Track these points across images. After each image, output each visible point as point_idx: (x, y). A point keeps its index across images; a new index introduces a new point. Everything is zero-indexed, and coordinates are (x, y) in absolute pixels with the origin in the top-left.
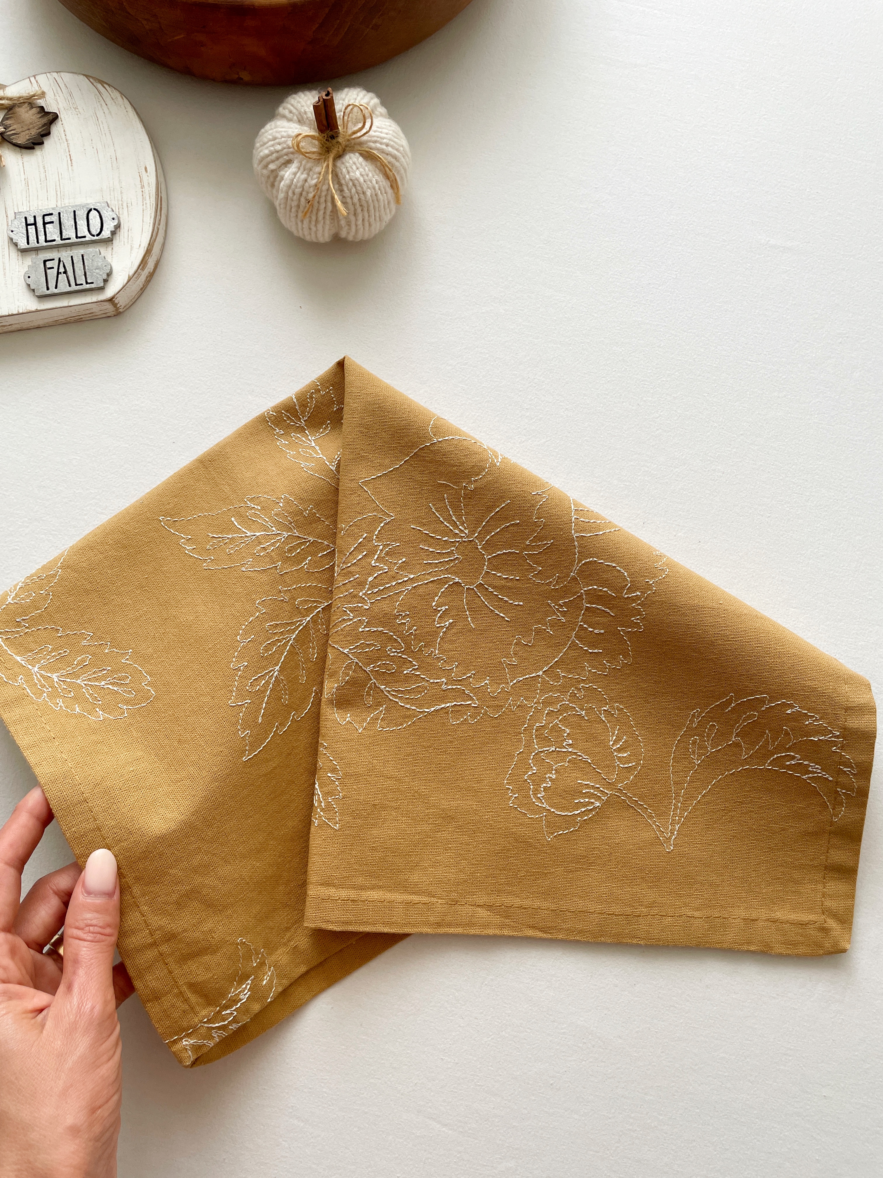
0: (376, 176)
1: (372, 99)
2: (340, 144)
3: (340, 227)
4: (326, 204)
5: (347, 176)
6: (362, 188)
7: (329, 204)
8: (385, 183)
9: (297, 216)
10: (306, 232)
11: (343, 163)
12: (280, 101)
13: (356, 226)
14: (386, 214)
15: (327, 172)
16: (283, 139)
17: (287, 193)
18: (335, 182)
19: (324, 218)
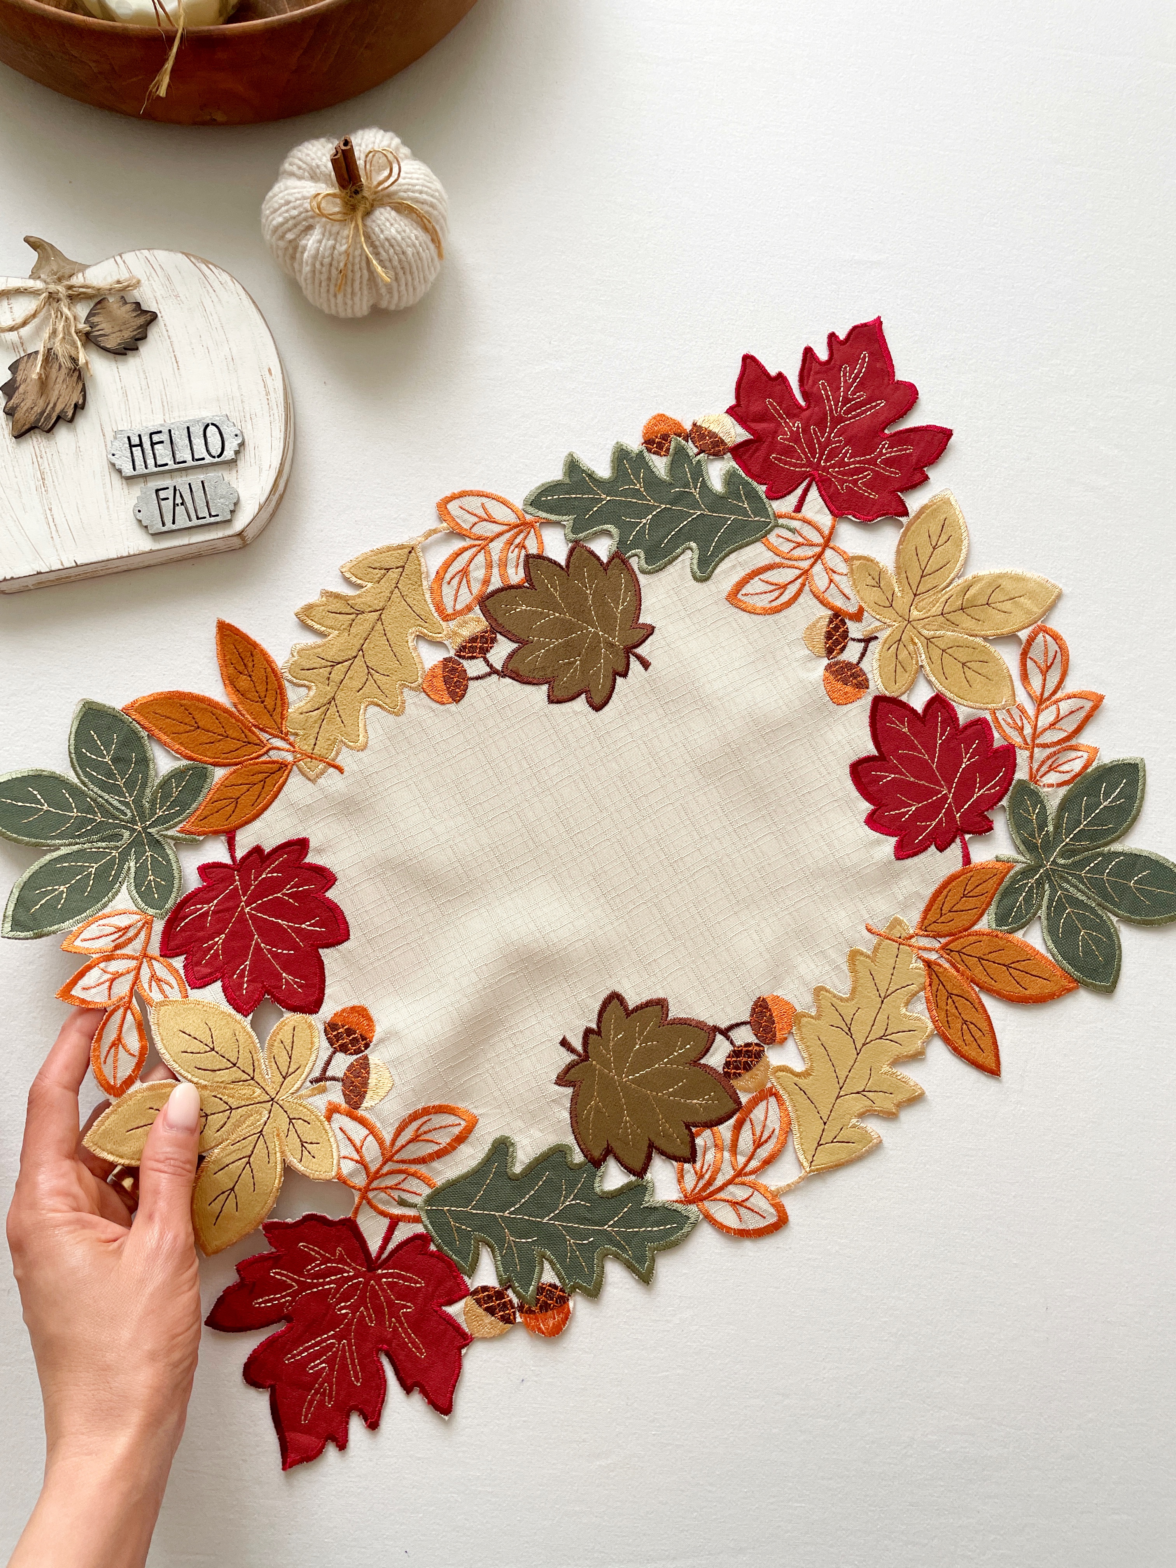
0: (414, 231)
1: (392, 138)
2: (367, 199)
3: (380, 296)
4: (361, 271)
5: (382, 236)
7: (365, 272)
8: (424, 237)
9: (328, 291)
10: (341, 309)
11: (374, 221)
13: (399, 292)
14: (430, 273)
15: (357, 233)
16: (298, 202)
17: (314, 265)
18: (369, 245)
19: (361, 288)
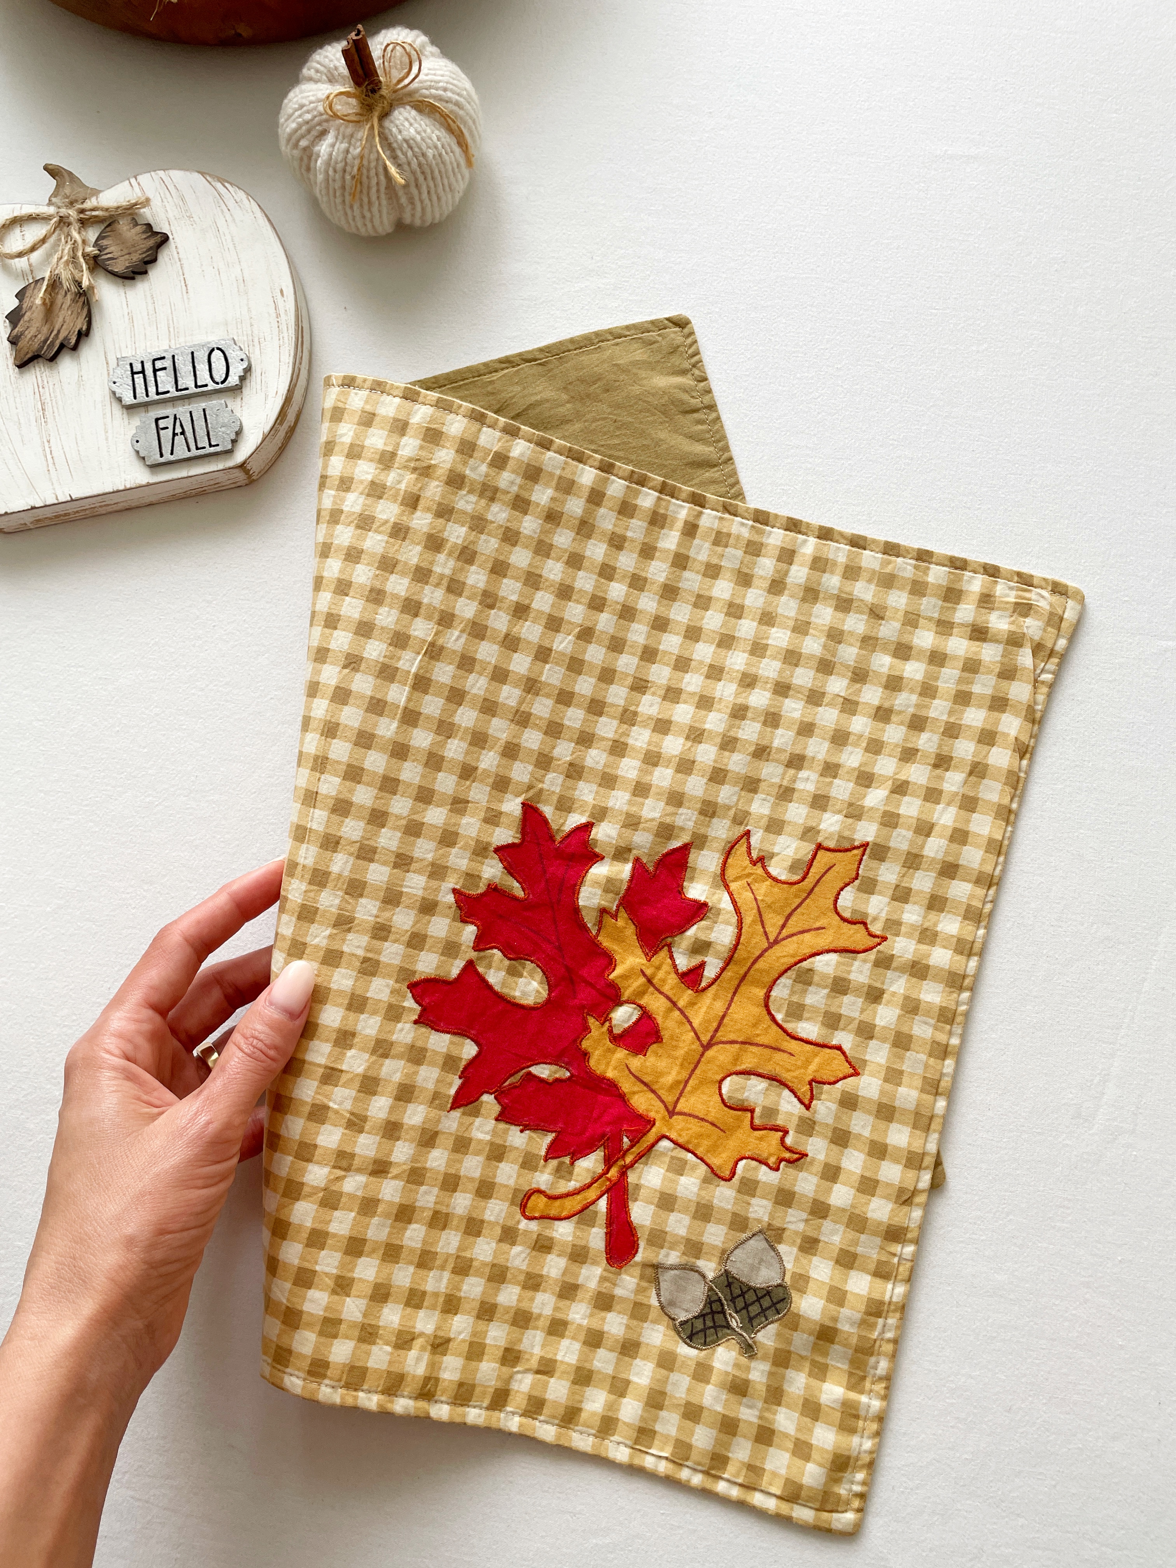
0: (437, 132)
1: (417, 36)
2: (385, 98)
3: (402, 209)
4: (378, 177)
5: (399, 137)
6: (420, 148)
7: (382, 178)
8: (448, 140)
9: (344, 201)
10: (360, 224)
11: (392, 122)
12: (304, 60)
13: (421, 202)
14: (457, 181)
15: (371, 136)
16: (311, 106)
17: (327, 172)
18: (386, 148)
19: (378, 198)
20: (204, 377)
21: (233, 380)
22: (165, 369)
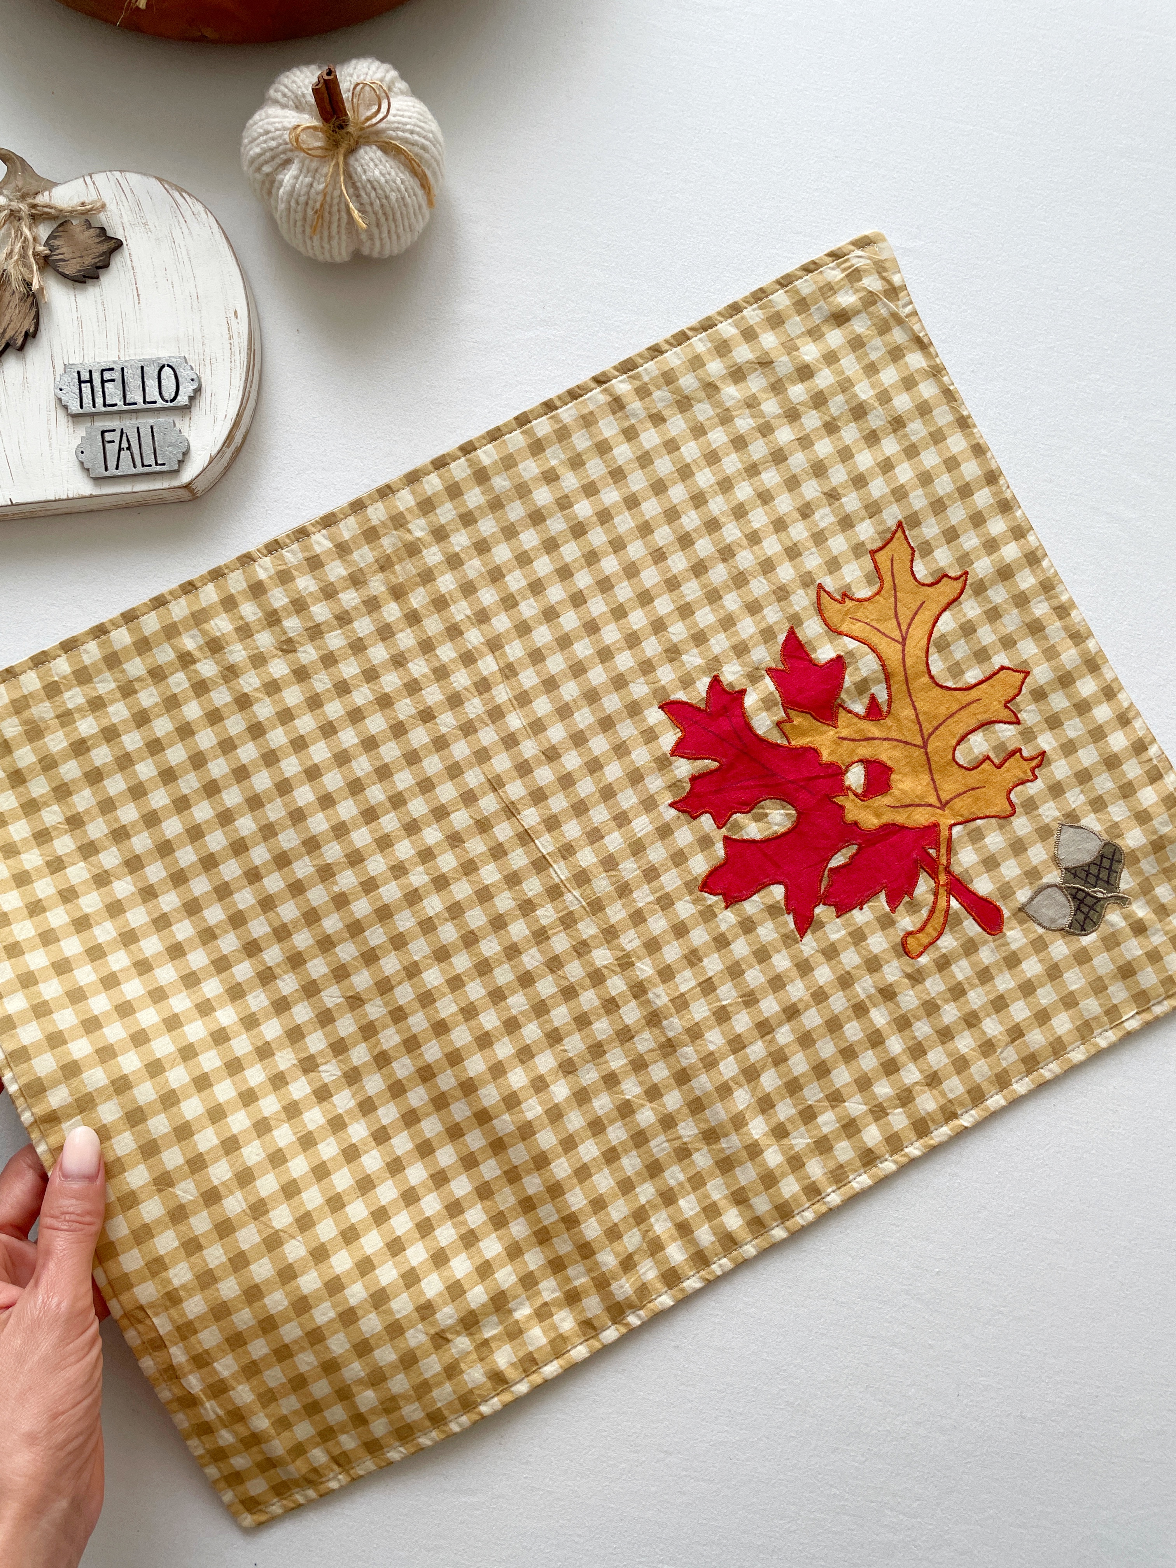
0: (401, 175)
1: (387, 71)
2: (353, 137)
3: (360, 243)
4: (339, 215)
5: (364, 177)
6: (383, 190)
7: (344, 215)
8: (412, 182)
9: (304, 231)
10: (318, 252)
11: (357, 160)
14: (417, 220)
15: (335, 173)
17: (289, 202)
19: (339, 232)
20: (153, 393)
21: (182, 400)
22: (113, 380)
